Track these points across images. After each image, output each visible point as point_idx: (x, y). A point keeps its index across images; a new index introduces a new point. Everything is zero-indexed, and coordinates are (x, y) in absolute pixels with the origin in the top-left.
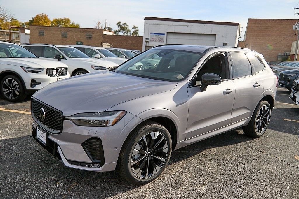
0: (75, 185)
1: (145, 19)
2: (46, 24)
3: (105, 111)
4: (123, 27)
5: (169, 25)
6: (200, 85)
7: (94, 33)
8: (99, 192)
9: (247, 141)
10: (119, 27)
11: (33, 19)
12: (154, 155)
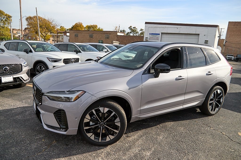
0: (54, 143)
1: (145, 24)
2: (81, 29)
3: (69, 91)
4: (133, 30)
5: (163, 28)
6: (153, 73)
7: (111, 35)
8: (68, 149)
9: (201, 118)
10: (130, 30)
11: (73, 26)
12: (107, 125)
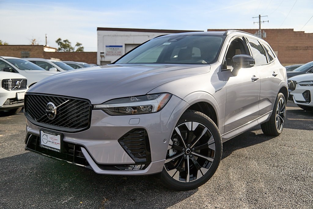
1: (98, 30)
3: (146, 94)
4: (64, 45)
5: (127, 36)
7: (31, 51)
8: (142, 204)
10: (59, 44)
